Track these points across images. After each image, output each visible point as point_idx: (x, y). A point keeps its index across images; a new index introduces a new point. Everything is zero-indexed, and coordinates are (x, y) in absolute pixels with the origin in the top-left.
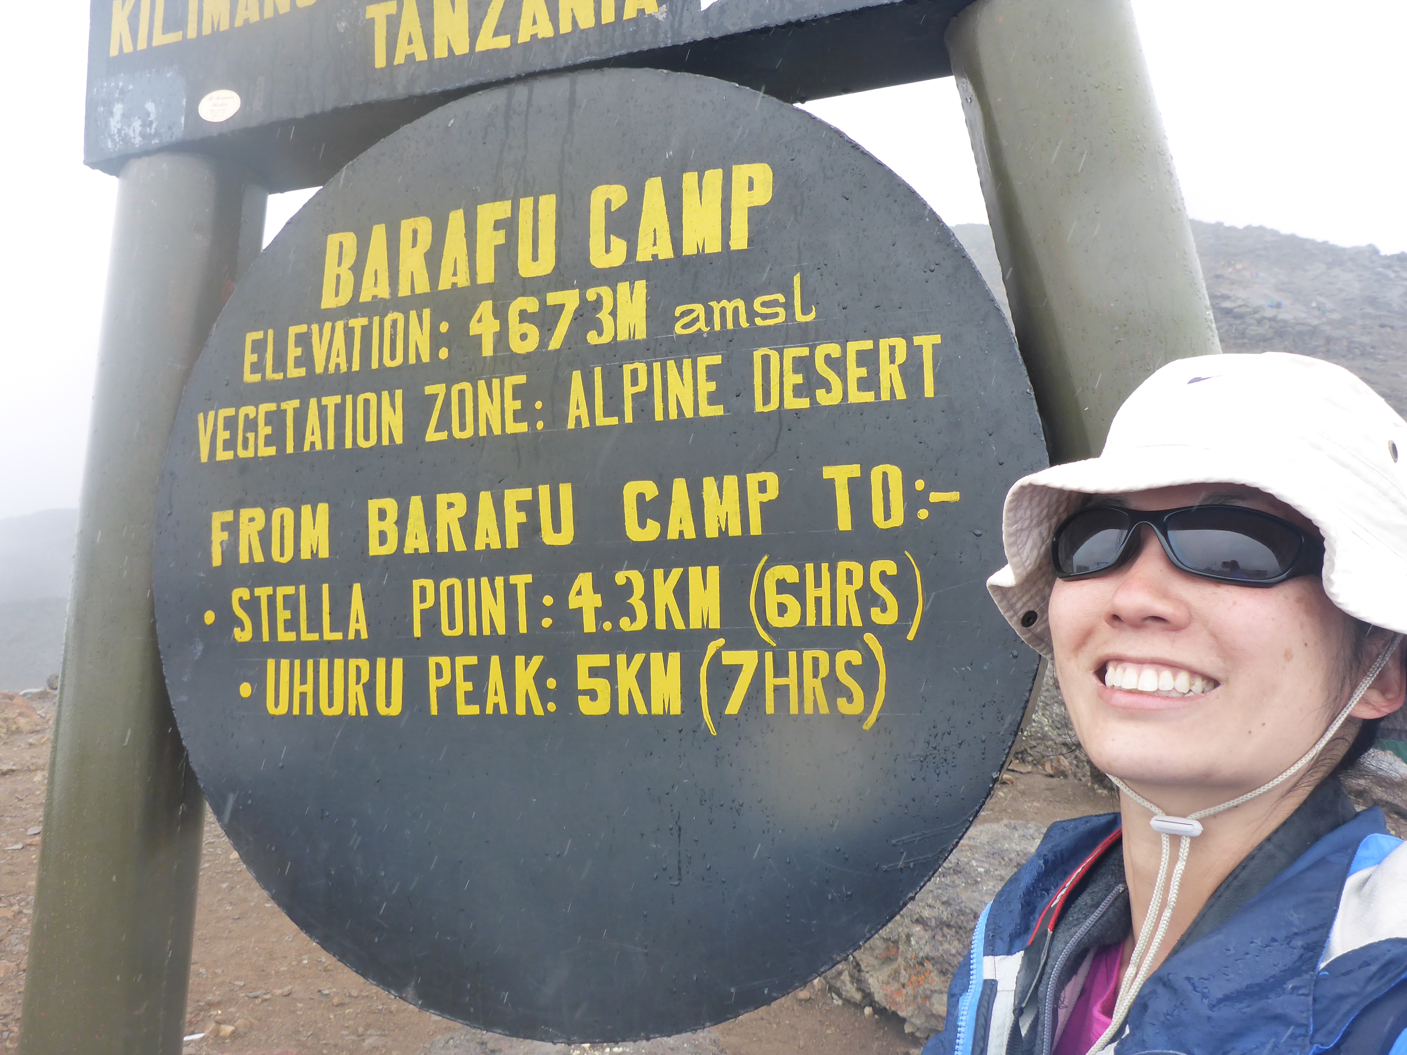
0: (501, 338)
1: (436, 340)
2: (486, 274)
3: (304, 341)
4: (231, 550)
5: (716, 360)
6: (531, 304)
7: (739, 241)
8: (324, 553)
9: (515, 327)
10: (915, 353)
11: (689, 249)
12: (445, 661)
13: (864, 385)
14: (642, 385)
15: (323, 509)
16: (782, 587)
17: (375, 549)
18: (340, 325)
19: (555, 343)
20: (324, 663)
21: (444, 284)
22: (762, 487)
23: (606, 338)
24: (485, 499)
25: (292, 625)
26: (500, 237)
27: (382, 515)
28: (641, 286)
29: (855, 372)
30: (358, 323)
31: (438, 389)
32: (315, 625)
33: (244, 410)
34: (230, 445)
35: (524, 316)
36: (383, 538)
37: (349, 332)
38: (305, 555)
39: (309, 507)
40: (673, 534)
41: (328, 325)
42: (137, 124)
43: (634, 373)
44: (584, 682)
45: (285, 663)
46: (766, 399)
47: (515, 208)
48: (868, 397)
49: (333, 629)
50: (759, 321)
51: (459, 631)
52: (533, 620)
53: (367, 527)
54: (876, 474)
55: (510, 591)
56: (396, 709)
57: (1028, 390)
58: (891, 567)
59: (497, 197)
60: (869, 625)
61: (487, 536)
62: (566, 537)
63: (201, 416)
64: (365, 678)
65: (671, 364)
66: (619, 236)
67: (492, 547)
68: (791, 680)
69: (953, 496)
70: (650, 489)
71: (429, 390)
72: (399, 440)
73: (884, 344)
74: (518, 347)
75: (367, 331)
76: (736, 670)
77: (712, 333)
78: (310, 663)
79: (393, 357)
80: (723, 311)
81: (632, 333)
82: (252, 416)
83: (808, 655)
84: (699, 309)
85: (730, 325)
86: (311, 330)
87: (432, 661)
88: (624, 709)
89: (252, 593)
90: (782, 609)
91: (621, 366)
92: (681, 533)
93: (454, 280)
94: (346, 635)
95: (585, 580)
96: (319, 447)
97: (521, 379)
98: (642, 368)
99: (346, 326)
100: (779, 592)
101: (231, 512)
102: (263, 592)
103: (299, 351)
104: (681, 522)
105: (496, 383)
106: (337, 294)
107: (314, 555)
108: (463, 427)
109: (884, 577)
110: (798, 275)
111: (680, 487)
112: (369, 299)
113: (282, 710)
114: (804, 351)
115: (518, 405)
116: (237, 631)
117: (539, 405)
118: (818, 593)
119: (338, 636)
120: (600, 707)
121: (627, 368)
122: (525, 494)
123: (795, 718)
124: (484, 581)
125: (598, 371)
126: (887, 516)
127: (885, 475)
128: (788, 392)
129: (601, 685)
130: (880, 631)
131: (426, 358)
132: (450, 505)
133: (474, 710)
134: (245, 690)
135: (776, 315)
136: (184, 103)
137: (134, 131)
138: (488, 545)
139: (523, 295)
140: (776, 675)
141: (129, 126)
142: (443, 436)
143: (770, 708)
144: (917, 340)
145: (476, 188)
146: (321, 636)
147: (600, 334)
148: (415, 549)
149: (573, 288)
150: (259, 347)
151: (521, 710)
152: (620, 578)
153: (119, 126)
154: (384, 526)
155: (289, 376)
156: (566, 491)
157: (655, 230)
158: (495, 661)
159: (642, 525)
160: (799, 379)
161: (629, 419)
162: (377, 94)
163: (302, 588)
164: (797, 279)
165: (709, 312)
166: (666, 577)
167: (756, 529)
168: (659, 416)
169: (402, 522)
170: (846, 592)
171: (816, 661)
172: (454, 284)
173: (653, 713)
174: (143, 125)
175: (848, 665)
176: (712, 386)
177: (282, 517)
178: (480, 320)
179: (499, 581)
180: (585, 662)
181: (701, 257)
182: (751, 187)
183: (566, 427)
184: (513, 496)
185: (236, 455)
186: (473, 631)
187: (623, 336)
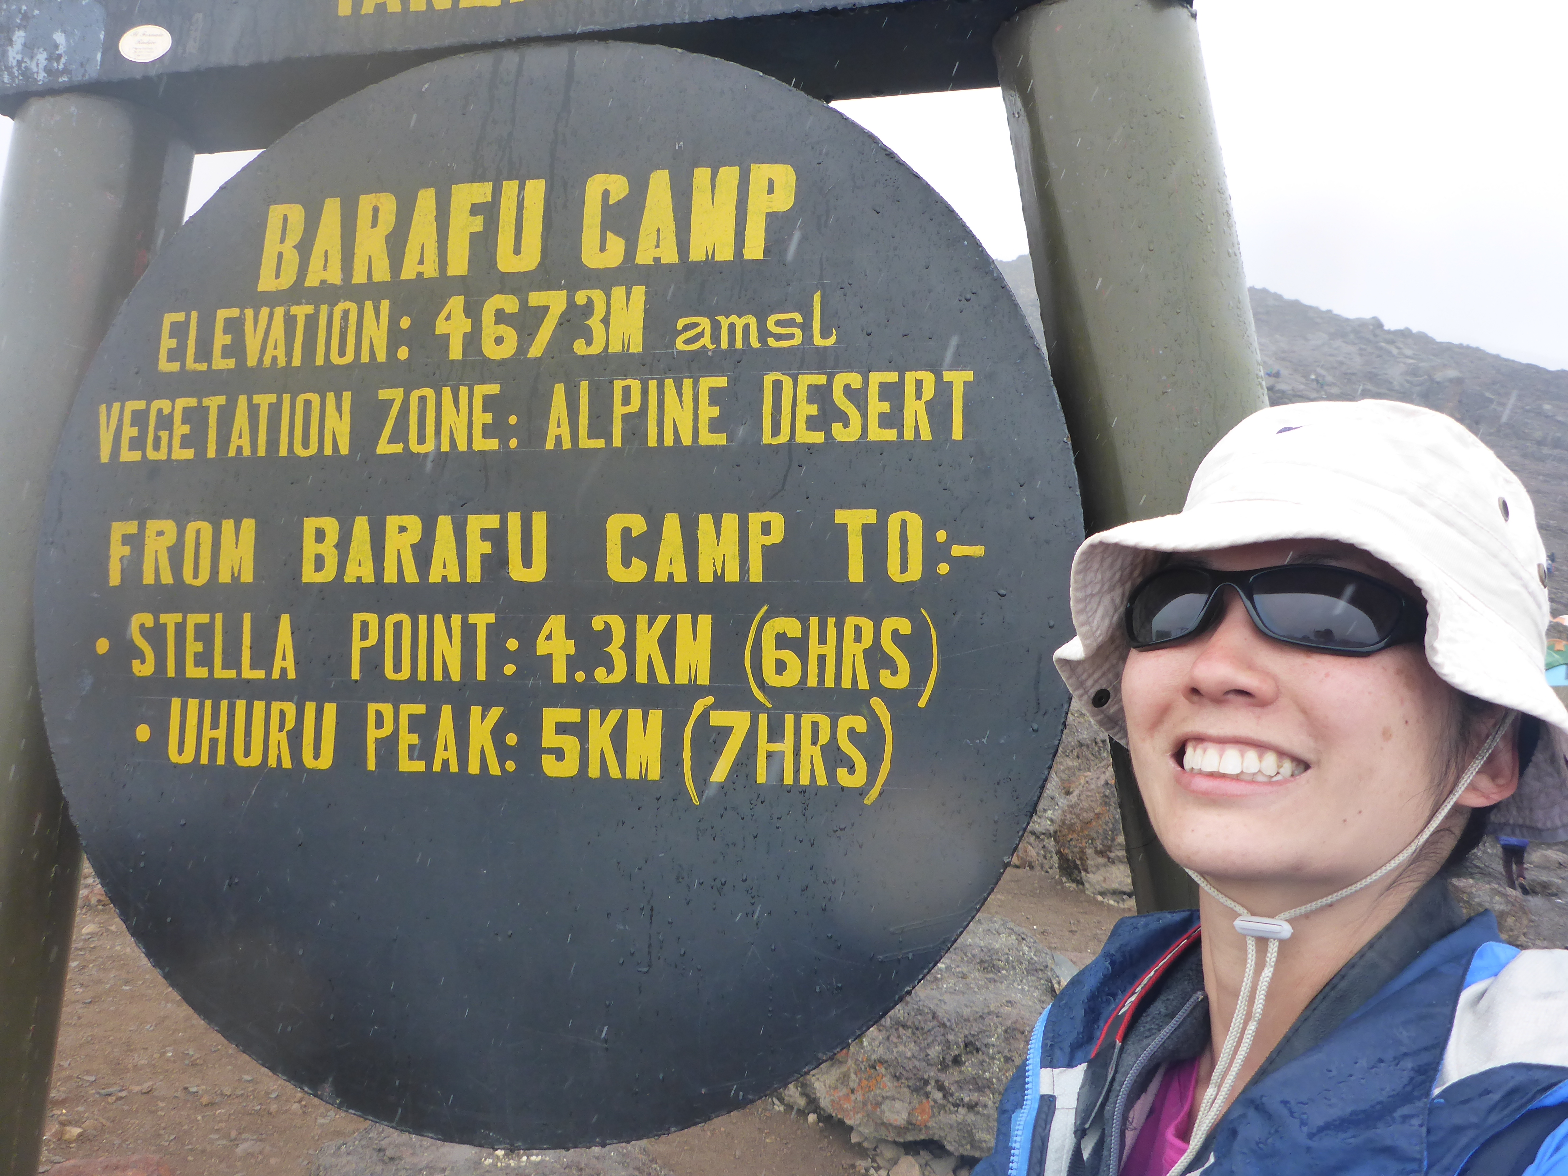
0: (472, 340)
1: (395, 337)
2: (458, 266)
3: (235, 327)
4: (132, 568)
5: (721, 382)
6: (510, 304)
7: (754, 250)
8: (247, 577)
9: (490, 329)
10: (944, 389)
11: (696, 254)
12: (387, 709)
13: (885, 421)
14: (635, 405)
15: (249, 525)
16: (782, 641)
17: (309, 575)
18: (279, 311)
19: (536, 350)
20: (241, 706)
21: (408, 272)
22: (766, 529)
23: (596, 349)
24: (445, 525)
25: (204, 659)
26: (477, 224)
27: (320, 536)
28: (639, 292)
29: (877, 407)
30: (301, 311)
31: (396, 394)
32: (232, 660)
33: (156, 405)
34: (137, 443)
35: (501, 317)
36: (319, 563)
37: (290, 322)
38: (225, 577)
39: (232, 521)
40: (661, 576)
41: (265, 311)
42: (42, 57)
43: (626, 391)
44: (550, 738)
45: (193, 704)
46: (776, 430)
47: (497, 192)
48: (890, 435)
49: (253, 667)
50: (771, 342)
51: (405, 674)
52: (494, 666)
53: (302, 549)
54: (894, 521)
55: (469, 631)
56: (325, 762)
57: (1065, 439)
58: (904, 626)
59: (476, 177)
60: (877, 689)
61: (445, 567)
62: (537, 573)
63: (103, 408)
64: (290, 724)
65: (669, 383)
66: (618, 233)
67: (449, 580)
68: (786, 746)
69: (978, 551)
70: (637, 524)
71: (384, 394)
72: (344, 450)
73: (911, 377)
74: (492, 351)
75: (312, 321)
76: (725, 732)
77: (718, 350)
78: (224, 705)
79: (342, 353)
80: (732, 328)
81: (625, 344)
82: (166, 411)
83: (807, 719)
84: (705, 323)
85: (739, 344)
86: (244, 316)
87: (372, 708)
88: (594, 772)
89: (156, 619)
90: (781, 666)
91: (611, 382)
92: (671, 575)
93: (420, 269)
94: (269, 673)
95: (556, 623)
96: (247, 452)
97: (494, 389)
98: (635, 385)
99: (287, 313)
100: (778, 648)
101: (136, 523)
102: (170, 620)
103: (228, 339)
104: (671, 563)
105: (464, 391)
106: (277, 276)
107: (235, 578)
108: (421, 440)
109: (896, 635)
110: (819, 293)
111: (672, 524)
112: (317, 284)
113: (188, 757)
114: (822, 380)
115: (488, 418)
116: (136, 663)
117: (513, 420)
118: (822, 650)
119: (260, 674)
120: (568, 768)
121: (618, 385)
122: (492, 521)
123: (789, 790)
124: (439, 619)
125: (584, 385)
126: (904, 568)
127: (904, 523)
128: (801, 424)
129: (570, 744)
130: (890, 697)
131: (381, 357)
132: (402, 529)
133: (419, 766)
134: (143, 733)
135: (792, 336)
136: (102, 37)
137: (38, 64)
138: (444, 578)
139: (501, 292)
140: (770, 740)
141: (32, 58)
142: (398, 448)
143: (761, 778)
144: (948, 376)
145: (451, 165)
146: (239, 673)
147: (589, 343)
148: (358, 577)
149: (560, 288)
150: (180, 331)
151: (474, 768)
152: (598, 623)
153: (19, 57)
154: (321, 549)
155: (214, 367)
156: (539, 520)
157: (658, 231)
158: (447, 711)
159: (626, 563)
160: (814, 410)
161: (617, 442)
162: (339, 46)
163: (219, 617)
164: (817, 298)
165: (716, 328)
166: (650, 625)
167: (756, 575)
168: (652, 442)
169: (343, 546)
170: (854, 651)
171: (815, 726)
172: (420, 274)
173: (627, 777)
174: (50, 59)
175: (852, 732)
176: (715, 411)
177: (198, 532)
178: (448, 318)
179: (456, 620)
180: (552, 716)
181: (710, 265)
182: (771, 191)
183: (544, 447)
184: (476, 523)
185: (144, 455)
186: (422, 676)
187: (615, 347)
